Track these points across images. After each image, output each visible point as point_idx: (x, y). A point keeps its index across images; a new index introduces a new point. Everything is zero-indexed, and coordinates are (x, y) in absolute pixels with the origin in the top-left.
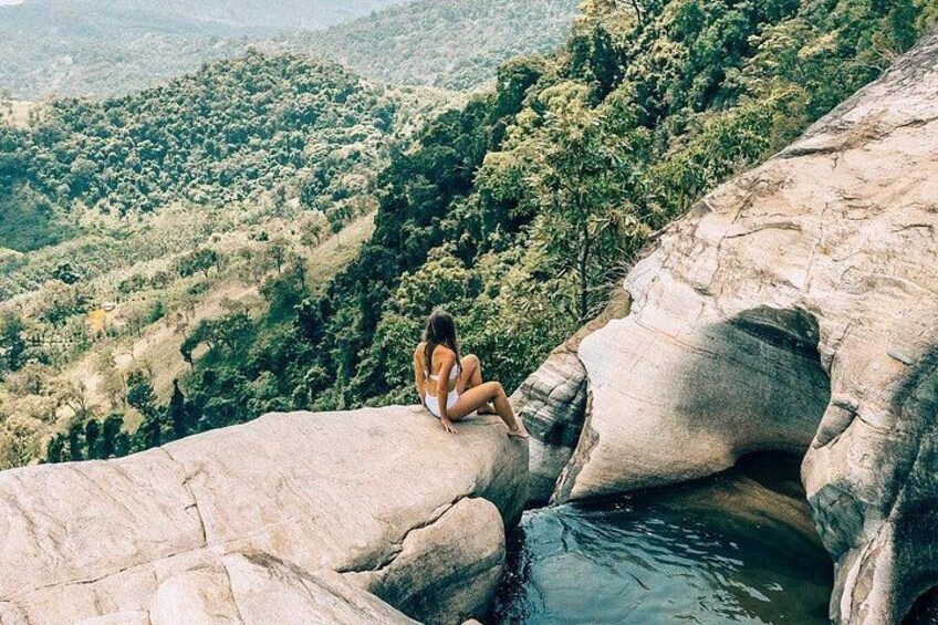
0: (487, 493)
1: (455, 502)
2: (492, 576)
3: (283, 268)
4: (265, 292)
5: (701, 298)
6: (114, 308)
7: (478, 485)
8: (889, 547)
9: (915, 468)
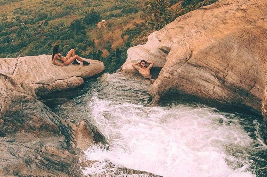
1: (72, 76)
5: (159, 42)
6: (105, 22)
7: (82, 74)
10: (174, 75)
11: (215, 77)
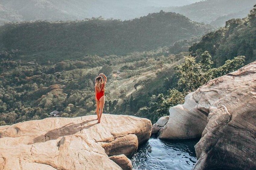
0: (137, 134)
1: (128, 134)
2: (131, 148)
3: (162, 69)
4: (157, 74)
5: (196, 103)
6: (120, 73)
7: (136, 132)
8: (205, 159)
9: (216, 145)
10: (217, 135)
11: (254, 139)
